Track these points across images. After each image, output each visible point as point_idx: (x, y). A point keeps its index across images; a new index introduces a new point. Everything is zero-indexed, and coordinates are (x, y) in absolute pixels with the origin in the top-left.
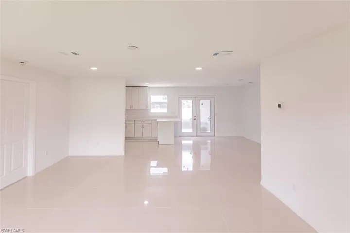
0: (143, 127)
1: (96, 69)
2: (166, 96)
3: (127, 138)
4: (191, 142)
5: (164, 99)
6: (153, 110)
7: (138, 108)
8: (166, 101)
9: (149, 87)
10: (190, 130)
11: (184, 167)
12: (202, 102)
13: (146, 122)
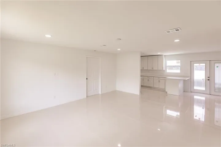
0: (159, 81)
1: (120, 49)
2: (180, 61)
3: (142, 86)
4: (204, 98)
5: (177, 63)
6: (168, 71)
7: (157, 69)
8: (179, 64)
9: (165, 55)
10: (203, 89)
11: (196, 116)
12: (216, 65)
13: (161, 79)
